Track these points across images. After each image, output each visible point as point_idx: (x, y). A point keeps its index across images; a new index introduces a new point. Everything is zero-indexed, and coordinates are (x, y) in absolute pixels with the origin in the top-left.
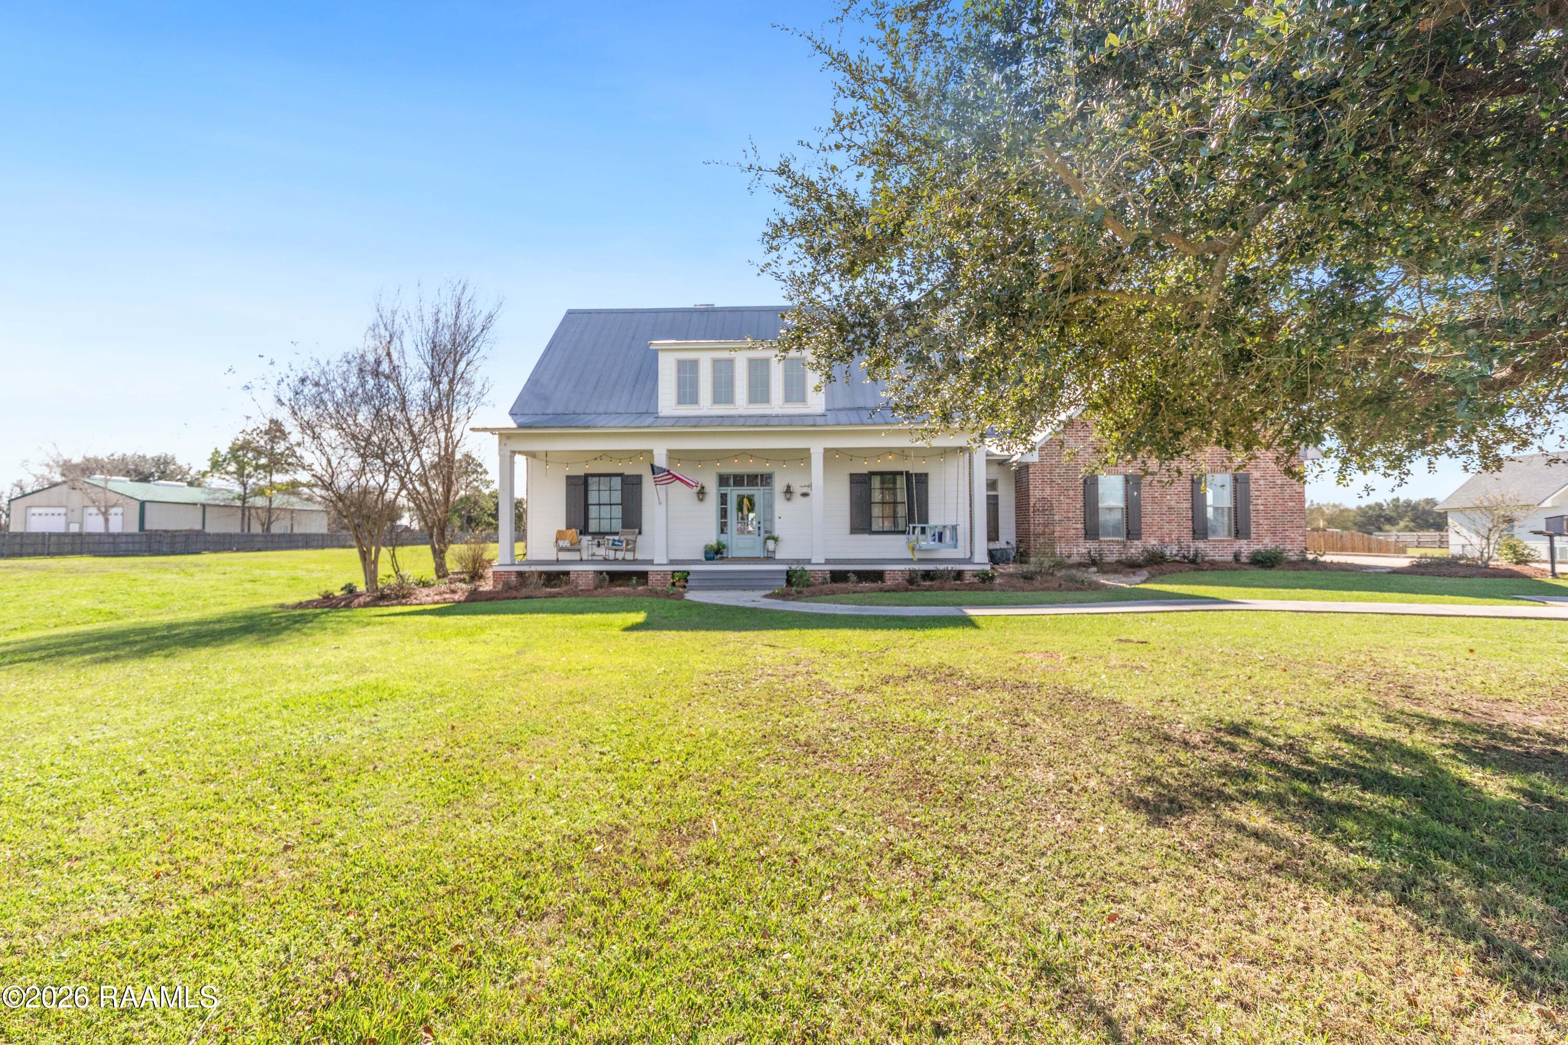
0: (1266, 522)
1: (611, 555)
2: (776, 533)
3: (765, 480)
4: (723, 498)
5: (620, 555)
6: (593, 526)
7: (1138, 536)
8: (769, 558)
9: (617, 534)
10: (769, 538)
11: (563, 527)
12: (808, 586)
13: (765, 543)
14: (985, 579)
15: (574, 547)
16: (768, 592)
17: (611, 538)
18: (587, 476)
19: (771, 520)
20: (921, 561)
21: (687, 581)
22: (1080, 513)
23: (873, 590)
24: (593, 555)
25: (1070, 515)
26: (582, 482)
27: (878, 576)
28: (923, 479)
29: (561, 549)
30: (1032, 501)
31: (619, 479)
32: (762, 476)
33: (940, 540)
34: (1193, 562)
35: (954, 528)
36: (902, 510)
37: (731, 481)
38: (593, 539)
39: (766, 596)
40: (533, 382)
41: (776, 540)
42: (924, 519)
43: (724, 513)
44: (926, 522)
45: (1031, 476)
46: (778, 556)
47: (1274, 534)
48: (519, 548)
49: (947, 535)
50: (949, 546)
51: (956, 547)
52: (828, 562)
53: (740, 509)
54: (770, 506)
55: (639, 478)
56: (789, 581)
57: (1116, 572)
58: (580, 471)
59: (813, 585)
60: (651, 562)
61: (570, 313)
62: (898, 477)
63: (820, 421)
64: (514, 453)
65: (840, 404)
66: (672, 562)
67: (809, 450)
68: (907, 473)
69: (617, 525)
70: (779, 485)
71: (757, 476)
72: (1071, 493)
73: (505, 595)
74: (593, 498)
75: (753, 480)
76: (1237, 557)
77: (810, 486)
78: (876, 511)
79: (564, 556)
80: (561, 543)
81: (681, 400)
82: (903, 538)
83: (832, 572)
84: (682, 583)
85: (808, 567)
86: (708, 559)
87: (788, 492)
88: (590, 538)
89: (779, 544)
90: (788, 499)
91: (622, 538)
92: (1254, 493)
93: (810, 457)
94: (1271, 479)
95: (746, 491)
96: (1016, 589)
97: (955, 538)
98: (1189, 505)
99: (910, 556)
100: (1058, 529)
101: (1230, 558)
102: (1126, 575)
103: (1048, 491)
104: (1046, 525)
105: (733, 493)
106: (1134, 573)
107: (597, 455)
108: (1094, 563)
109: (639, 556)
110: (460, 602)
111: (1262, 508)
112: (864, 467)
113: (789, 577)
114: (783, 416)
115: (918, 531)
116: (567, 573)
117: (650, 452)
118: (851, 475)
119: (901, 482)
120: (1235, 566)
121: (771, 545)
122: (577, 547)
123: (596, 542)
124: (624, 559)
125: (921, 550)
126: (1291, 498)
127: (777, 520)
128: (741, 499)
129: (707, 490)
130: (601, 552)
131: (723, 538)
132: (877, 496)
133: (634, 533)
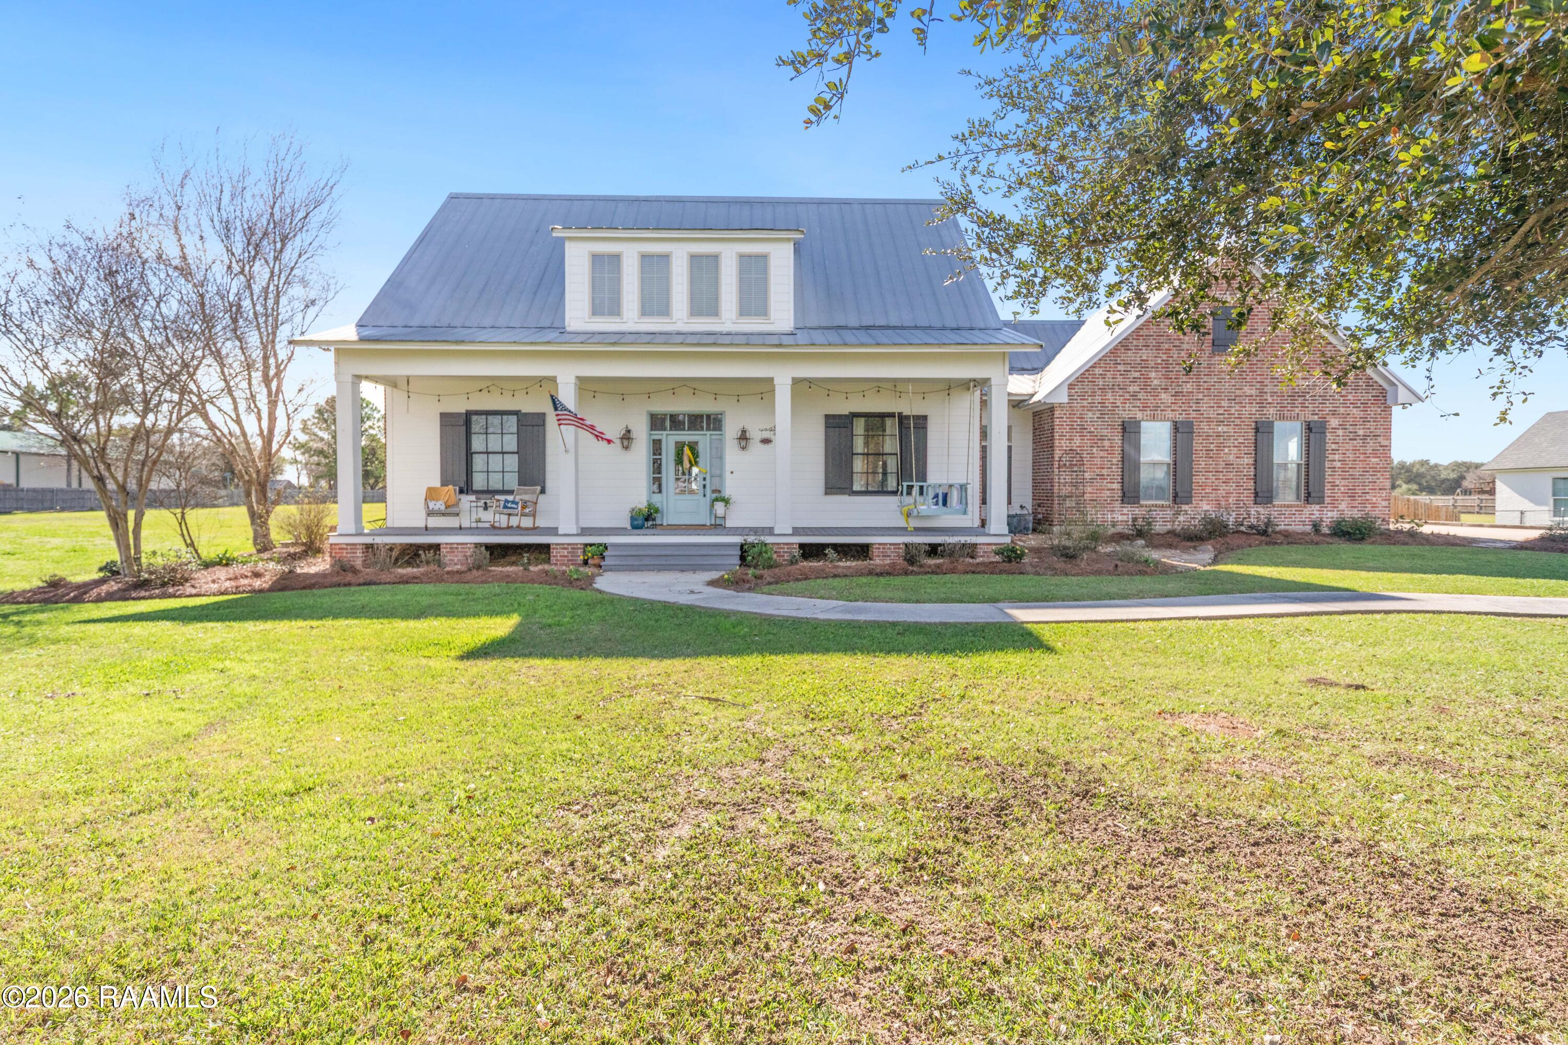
0: (1344, 482)
1: (503, 521)
2: (727, 493)
3: (714, 422)
4: (657, 447)
5: (514, 521)
6: (479, 482)
7: (1188, 500)
8: (718, 526)
9: (511, 492)
10: (717, 500)
11: (437, 483)
12: (770, 567)
13: (712, 506)
14: (1011, 556)
15: (451, 510)
16: (715, 575)
17: (502, 498)
18: (469, 414)
19: (721, 476)
20: (918, 530)
21: (603, 558)
22: (1116, 471)
23: (860, 573)
24: (479, 521)
25: (1105, 472)
26: (462, 422)
27: (863, 551)
28: (921, 422)
29: (430, 513)
30: (1057, 454)
31: (514, 419)
32: (708, 416)
33: (945, 503)
34: (1264, 533)
35: (963, 488)
36: (892, 464)
37: (668, 423)
38: (478, 499)
39: (712, 583)
40: (394, 285)
41: (726, 501)
42: (922, 476)
43: (657, 467)
44: (925, 481)
45: (1057, 422)
46: (729, 524)
47: (1352, 497)
48: (371, 511)
49: (954, 496)
50: (957, 512)
51: (965, 513)
52: (796, 531)
53: (679, 461)
54: (719, 457)
55: (542, 416)
56: (743, 558)
57: (1170, 546)
58: (459, 406)
59: (777, 565)
60: (553, 531)
61: (453, 197)
62: (888, 422)
63: (786, 340)
64: (358, 378)
65: (813, 321)
66: (584, 531)
67: (770, 380)
68: (900, 414)
69: (512, 481)
70: (731, 429)
71: (702, 416)
72: (1106, 443)
73: (336, 579)
74: (477, 443)
75: (696, 421)
76: (1316, 527)
77: (773, 430)
78: (859, 465)
79: (434, 522)
80: (431, 505)
81: (596, 311)
82: (893, 500)
83: (802, 546)
84: (596, 561)
85: (769, 540)
86: (634, 527)
87: (744, 437)
88: (473, 498)
89: (731, 507)
90: (743, 448)
91: (518, 498)
92: (1330, 446)
93: (773, 390)
94: (1351, 429)
95: (686, 436)
96: (1056, 572)
97: (964, 501)
98: (1251, 461)
99: (902, 524)
100: (1089, 489)
101: (1308, 528)
102: (1185, 550)
103: (1077, 441)
104: (1075, 485)
105: (670, 439)
106: (1195, 548)
107: (483, 385)
108: (1140, 534)
109: (541, 523)
110: (261, 591)
111: (1338, 464)
112: (843, 408)
113: (743, 551)
114: (737, 334)
115: (915, 491)
116: (437, 547)
117: (553, 380)
118: (827, 416)
119: (892, 426)
120: (1316, 538)
121: (720, 508)
122: (454, 510)
123: (481, 503)
124: (518, 527)
125: (919, 517)
126: (1375, 453)
127: (728, 475)
128: (680, 447)
129: (634, 435)
130: (488, 517)
131: (657, 499)
132: (859, 445)
133: (534, 492)
